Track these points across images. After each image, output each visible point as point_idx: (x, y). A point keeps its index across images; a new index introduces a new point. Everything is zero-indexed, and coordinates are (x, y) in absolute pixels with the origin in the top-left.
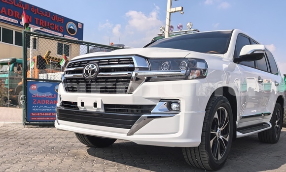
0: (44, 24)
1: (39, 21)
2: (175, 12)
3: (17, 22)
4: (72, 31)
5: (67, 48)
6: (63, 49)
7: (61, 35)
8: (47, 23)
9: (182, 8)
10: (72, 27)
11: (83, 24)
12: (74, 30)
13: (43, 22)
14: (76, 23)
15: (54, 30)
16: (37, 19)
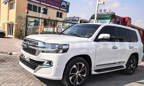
0: (51, 3)
1: (49, 2)
2: (100, 4)
3: (39, 2)
4: (64, 6)
5: (61, 14)
6: (59, 15)
7: (58, 8)
8: (53, 3)
9: (104, 2)
10: (64, 5)
11: (69, 3)
12: (65, 6)
13: (51, 2)
14: (66, 2)
15: (56, 6)
16: (48, 1)
